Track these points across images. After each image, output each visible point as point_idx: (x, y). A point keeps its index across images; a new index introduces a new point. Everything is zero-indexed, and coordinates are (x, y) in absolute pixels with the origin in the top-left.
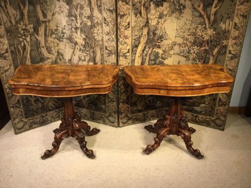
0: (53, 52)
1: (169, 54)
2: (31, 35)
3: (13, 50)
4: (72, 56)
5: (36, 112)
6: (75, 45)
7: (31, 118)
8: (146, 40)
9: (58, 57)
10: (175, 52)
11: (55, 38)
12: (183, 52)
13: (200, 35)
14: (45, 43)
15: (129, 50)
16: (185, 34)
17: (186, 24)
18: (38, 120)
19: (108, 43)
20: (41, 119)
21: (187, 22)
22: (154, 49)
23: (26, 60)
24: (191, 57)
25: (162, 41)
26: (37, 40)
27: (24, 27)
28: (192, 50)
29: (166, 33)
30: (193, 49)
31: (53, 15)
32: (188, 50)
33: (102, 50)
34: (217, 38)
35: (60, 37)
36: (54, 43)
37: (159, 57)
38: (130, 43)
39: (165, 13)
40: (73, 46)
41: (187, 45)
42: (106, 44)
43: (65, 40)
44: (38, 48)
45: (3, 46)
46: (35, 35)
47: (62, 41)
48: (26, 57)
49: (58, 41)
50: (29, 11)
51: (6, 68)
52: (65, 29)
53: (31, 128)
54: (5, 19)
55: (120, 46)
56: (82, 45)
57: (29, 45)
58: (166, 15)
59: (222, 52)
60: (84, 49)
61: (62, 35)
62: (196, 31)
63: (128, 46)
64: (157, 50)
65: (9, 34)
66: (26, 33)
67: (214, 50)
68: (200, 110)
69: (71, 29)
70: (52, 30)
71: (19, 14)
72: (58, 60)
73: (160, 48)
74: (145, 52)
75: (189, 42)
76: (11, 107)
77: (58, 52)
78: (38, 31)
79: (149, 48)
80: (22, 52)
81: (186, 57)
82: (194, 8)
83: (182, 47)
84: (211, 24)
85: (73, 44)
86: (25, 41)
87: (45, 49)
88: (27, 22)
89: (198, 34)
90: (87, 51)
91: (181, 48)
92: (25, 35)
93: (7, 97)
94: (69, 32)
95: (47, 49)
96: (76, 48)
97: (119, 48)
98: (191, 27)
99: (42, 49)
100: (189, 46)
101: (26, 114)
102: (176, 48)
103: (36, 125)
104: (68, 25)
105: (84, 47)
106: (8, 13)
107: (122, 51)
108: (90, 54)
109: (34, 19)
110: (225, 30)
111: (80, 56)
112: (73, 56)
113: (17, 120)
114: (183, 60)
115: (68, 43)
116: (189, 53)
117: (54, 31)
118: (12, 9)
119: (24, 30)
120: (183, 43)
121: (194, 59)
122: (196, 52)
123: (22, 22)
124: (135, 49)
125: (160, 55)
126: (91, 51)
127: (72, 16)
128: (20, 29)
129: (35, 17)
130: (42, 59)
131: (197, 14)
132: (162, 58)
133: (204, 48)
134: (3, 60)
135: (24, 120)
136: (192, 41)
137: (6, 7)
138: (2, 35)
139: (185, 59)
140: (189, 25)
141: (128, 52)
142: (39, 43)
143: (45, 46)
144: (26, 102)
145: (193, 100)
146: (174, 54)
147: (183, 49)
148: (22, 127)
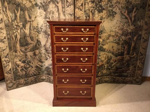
0: (35, 40)
1: (106, 42)
2: (21, 29)
3: (9, 37)
4: (46, 42)
5: (21, 77)
6: (48, 36)
7: (18, 81)
10: (110, 40)
11: (36, 32)
12: (115, 40)
13: (126, 29)
14: (30, 34)
16: (117, 29)
17: (117, 23)
18: (22, 82)
20: (24, 81)
21: (118, 22)
23: (16, 44)
24: (121, 43)
25: (102, 34)
26: (24, 32)
27: (17, 24)
28: (121, 39)
29: (104, 29)
31: (36, 17)
34: (136, 30)
35: (39, 31)
36: (35, 34)
39: (104, 17)
43: (42, 33)
44: (25, 37)
45: (3, 34)
46: (24, 29)
48: (17, 42)
49: (38, 34)
50: (20, 14)
51: (4, 48)
52: (42, 26)
53: (17, 87)
54: (5, 18)
57: (19, 35)
58: (105, 18)
59: (139, 39)
61: (41, 30)
62: (123, 27)
65: (7, 28)
66: (18, 28)
67: (134, 38)
68: (126, 75)
69: (46, 26)
70: (34, 27)
71: (14, 16)
72: (37, 45)
73: (101, 38)
75: (119, 34)
76: (5, 73)
77: (38, 40)
78: (25, 27)
80: (14, 39)
81: (117, 43)
82: (122, 14)
83: (115, 37)
84: (132, 23)
85: (47, 36)
86: (17, 32)
87: (29, 38)
88: (19, 21)
89: (125, 29)
91: (114, 38)
92: (17, 29)
93: (3, 66)
94: (45, 28)
95: (30, 38)
96: (49, 38)
98: (120, 25)
99: (27, 38)
100: (119, 37)
101: (14, 78)
102: (111, 38)
103: (21, 86)
104: (45, 23)
106: (7, 15)
109: (23, 20)
110: (140, 25)
113: (9, 81)
114: (115, 45)
115: (44, 35)
116: (119, 40)
117: (35, 27)
118: (10, 13)
119: (16, 25)
120: (116, 35)
122: (123, 40)
123: (15, 21)
125: (101, 43)
127: (47, 18)
128: (14, 25)
129: (24, 18)
130: (27, 44)
131: (124, 17)
133: (128, 37)
134: (3, 43)
135: (13, 81)
136: (121, 33)
137: (6, 12)
138: (3, 28)
140: (119, 24)
142: (26, 34)
143: (30, 36)
144: (15, 70)
145: (123, 69)
146: (109, 42)
147: (115, 38)
148: (12, 86)
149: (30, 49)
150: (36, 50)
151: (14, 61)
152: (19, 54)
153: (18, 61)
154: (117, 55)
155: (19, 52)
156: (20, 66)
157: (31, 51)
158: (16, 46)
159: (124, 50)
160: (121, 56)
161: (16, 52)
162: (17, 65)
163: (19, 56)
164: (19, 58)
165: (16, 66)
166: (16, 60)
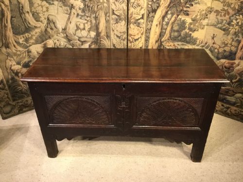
0: (42, 19)
1: (201, 24)
4: (67, 23)
5: (25, 94)
6: (71, 9)
7: (20, 101)
8: (168, 3)
9: (49, 26)
10: (210, 21)
11: (43, 0)
12: (221, 23)
14: (30, 7)
15: (143, 15)
18: (29, 103)
19: (115, 5)
22: (180, 17)
23: (6, 30)
24: (232, 31)
25: (192, 5)
26: (19, 3)
28: (234, 21)
30: (236, 20)
32: (228, 20)
33: (108, 15)
36: (42, 7)
37: (185, 28)
38: (145, 6)
40: (67, 10)
41: (228, 13)
42: (113, 7)
43: (56, 3)
44: (21, 14)
47: (53, 4)
48: (6, 26)
49: (47, 5)
53: (21, 111)
55: (131, 10)
56: (80, 9)
57: (8, 9)
60: (83, 14)
63: (143, 9)
64: (182, 17)
68: (234, 100)
72: (49, 30)
73: (188, 15)
74: (166, 20)
75: (232, 8)
77: (48, 19)
79: (172, 14)
81: (224, 30)
83: (221, 16)
85: (68, 8)
87: (31, 15)
90: (87, 17)
91: (219, 17)
95: (33, 15)
96: (72, 14)
97: (130, 12)
99: (27, 15)
100: (230, 15)
101: (13, 96)
102: (212, 17)
103: (27, 109)
105: (83, 11)
107: (134, 16)
108: (91, 21)
111: (78, 23)
112: (69, 23)
113: (3, 103)
114: (220, 33)
115: (61, 7)
116: (229, 24)
120: (223, 10)
121: (236, 34)
122: (240, 24)
124: (151, 15)
125: (187, 25)
126: (92, 17)
130: (28, 29)
132: (190, 29)
135: (11, 103)
136: (237, 7)
139: (223, 32)
141: (142, 18)
142: (22, 7)
143: (31, 11)
144: (12, 83)
145: (227, 87)
146: (208, 25)
147: (221, 18)
148: (10, 112)
149: (34, 38)
150: (46, 39)
151: (7, 65)
152: (14, 51)
153: (14, 65)
154: (220, 56)
155: (14, 46)
156: (20, 75)
157: (37, 42)
158: (6, 36)
159: (237, 47)
160: (228, 59)
161: (7, 47)
162: (14, 73)
163: (15, 54)
164: (15, 58)
165: (11, 75)
166: (10, 64)
